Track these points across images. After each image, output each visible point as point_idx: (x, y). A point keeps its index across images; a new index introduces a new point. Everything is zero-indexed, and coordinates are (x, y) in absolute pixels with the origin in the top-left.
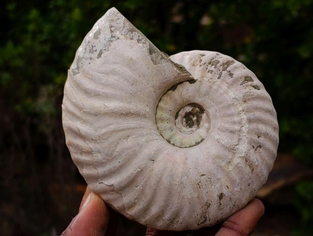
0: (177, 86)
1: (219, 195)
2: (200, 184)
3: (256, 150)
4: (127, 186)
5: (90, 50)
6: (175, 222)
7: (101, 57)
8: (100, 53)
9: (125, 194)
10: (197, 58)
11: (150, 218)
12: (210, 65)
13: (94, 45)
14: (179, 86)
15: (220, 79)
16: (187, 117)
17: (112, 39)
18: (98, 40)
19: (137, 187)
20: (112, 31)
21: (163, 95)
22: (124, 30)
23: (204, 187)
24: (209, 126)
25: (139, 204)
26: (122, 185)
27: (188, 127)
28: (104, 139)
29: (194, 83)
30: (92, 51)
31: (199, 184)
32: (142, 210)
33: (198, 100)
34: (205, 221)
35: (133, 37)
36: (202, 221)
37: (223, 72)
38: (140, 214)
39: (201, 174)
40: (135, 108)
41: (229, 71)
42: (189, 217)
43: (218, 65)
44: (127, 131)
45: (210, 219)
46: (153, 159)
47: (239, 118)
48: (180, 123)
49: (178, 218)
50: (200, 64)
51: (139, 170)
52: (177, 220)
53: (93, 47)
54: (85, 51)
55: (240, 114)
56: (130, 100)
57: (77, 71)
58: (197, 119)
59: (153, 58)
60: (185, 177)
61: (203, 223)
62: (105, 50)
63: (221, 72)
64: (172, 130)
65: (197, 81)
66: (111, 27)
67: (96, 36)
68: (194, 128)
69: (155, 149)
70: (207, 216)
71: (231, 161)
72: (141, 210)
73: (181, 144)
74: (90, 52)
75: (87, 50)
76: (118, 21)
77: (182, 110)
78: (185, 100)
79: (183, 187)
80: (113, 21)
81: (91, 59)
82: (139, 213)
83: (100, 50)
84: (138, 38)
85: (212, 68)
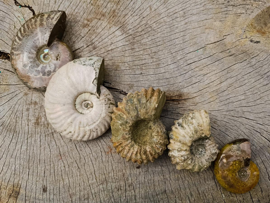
1: (71, 131)
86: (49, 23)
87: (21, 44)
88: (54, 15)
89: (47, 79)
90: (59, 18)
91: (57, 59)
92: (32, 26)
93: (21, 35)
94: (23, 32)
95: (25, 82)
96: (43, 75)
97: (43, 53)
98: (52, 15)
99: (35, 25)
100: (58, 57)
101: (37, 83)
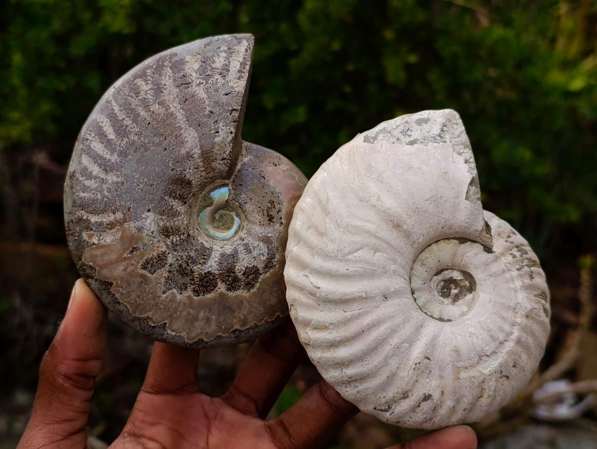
0: (468, 241)
1: (427, 395)
2: (418, 365)
3: (501, 378)
4: (335, 301)
5: (404, 130)
6: (352, 385)
7: (412, 145)
8: (413, 141)
9: (324, 309)
10: (507, 231)
11: (329, 358)
12: (516, 249)
13: (412, 129)
14: (469, 243)
15: (518, 271)
16: (448, 283)
17: (438, 138)
18: (419, 127)
19: (345, 312)
20: (442, 130)
21: (445, 239)
22: (456, 140)
23: (418, 372)
24: (467, 312)
25: (331, 333)
26: (331, 296)
27: (440, 294)
28: (350, 232)
29: (489, 253)
30: (404, 133)
31: (416, 365)
32: (329, 343)
33: (478, 275)
34: (386, 411)
35: (463, 153)
36: (383, 408)
37: (526, 267)
38: (322, 344)
39: (427, 356)
40: (411, 227)
41: (532, 272)
42: (373, 392)
43: (525, 256)
44: (383, 243)
45: (394, 412)
46: (387, 296)
47: (509, 329)
48: (436, 282)
49: (360, 383)
50: (507, 239)
51: (364, 296)
52: (356, 384)
53: (408, 130)
54: (395, 127)
55: (514, 325)
56: (411, 214)
57: (371, 140)
58: (456, 294)
59: (470, 191)
60: (407, 345)
61: (382, 410)
62: (422, 143)
63: (523, 266)
64: (425, 283)
65: (493, 254)
66: (445, 125)
67: (420, 122)
68: (446, 301)
69: (397, 287)
70: (393, 407)
71: (468, 367)
72: (329, 341)
73: (424, 306)
74: (401, 132)
75: (400, 128)
76: (455, 126)
77: (450, 271)
78: (463, 262)
79: (396, 354)
80: (450, 121)
81: (398, 139)
82: (322, 342)
83: (415, 137)
84: (468, 159)
85: (518, 254)
86: (217, 90)
87: (118, 182)
88: (224, 54)
89: (245, 303)
90: (248, 67)
91: (271, 219)
92: (146, 107)
93: (105, 147)
94: (112, 136)
95: (154, 327)
96: (229, 289)
97: (208, 206)
98: (216, 59)
99: (159, 104)
100: (273, 213)
101: (208, 320)
